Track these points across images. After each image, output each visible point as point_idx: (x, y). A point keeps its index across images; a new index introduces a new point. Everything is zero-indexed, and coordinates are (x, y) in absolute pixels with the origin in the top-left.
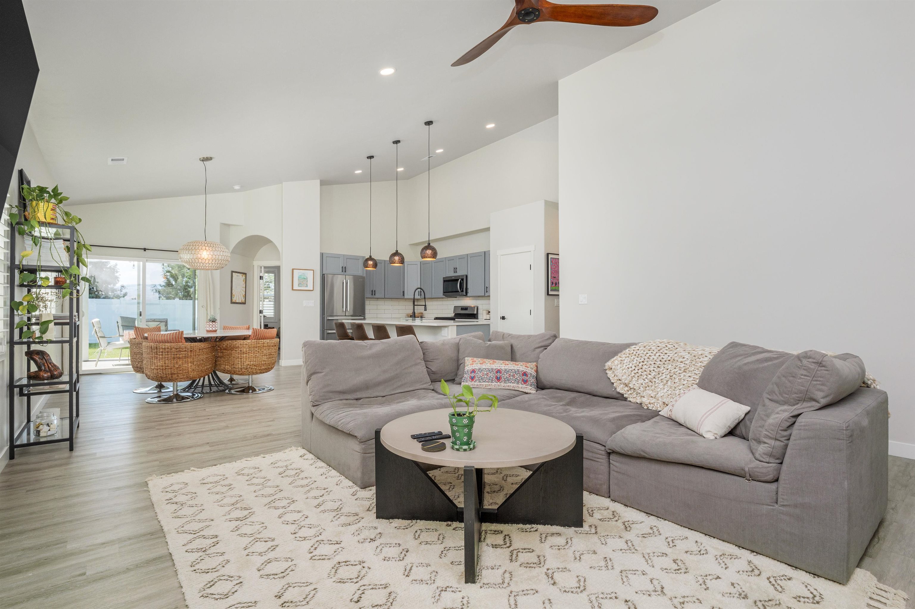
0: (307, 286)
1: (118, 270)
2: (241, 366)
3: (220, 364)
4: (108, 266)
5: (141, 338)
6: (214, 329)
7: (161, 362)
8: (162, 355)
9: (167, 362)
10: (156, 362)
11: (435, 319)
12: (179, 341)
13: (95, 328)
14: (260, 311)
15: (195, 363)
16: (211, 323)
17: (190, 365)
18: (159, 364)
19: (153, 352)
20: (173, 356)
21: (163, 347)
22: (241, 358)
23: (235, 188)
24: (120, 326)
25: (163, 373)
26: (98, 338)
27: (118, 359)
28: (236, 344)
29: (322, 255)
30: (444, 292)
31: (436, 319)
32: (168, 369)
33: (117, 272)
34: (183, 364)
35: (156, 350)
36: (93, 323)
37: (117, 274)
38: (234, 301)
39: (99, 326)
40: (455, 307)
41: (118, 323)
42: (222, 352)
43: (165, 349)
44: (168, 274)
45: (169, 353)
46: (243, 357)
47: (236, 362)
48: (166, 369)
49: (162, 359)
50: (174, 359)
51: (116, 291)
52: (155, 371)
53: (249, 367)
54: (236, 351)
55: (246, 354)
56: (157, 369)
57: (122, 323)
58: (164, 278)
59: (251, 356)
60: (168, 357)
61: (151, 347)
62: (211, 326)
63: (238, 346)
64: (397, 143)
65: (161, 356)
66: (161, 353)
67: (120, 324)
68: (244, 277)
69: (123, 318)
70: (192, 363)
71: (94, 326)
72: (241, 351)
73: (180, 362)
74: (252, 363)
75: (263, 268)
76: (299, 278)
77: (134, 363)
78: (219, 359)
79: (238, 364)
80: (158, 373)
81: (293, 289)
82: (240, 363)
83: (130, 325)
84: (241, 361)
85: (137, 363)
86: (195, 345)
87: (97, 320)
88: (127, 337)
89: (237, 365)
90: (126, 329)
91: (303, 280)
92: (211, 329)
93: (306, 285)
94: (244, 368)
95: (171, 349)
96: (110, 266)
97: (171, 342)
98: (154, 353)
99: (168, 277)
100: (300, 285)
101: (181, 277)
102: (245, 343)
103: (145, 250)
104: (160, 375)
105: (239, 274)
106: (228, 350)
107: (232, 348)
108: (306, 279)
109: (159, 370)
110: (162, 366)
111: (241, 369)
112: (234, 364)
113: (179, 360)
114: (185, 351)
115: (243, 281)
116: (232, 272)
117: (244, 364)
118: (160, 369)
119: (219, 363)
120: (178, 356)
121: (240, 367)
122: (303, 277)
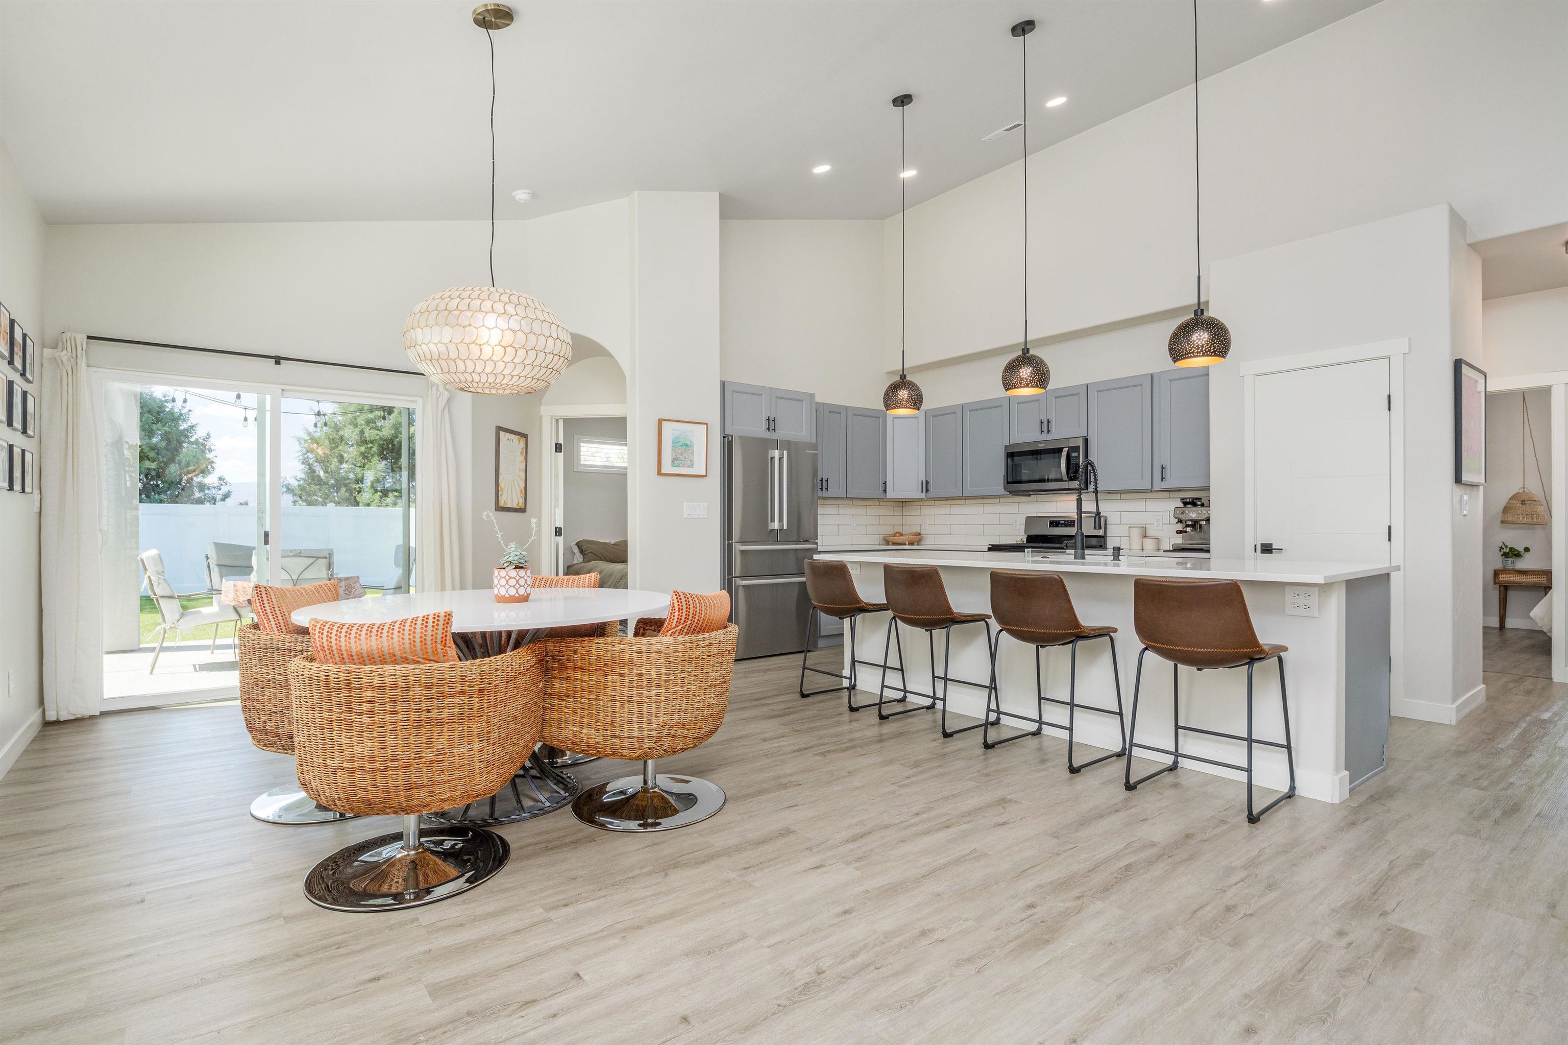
0: (692, 466)
1: (213, 447)
2: (641, 729)
3: (560, 720)
4: (193, 440)
5: (278, 626)
6: (522, 591)
7: (369, 744)
8: (371, 712)
9: (390, 741)
10: (344, 741)
11: (990, 549)
12: (435, 652)
13: (148, 574)
14: (556, 528)
15: (494, 736)
16: (513, 573)
17: (476, 746)
18: (358, 749)
19: (334, 700)
20: (413, 716)
21: (376, 681)
22: (640, 703)
23: (517, 197)
24: (213, 566)
25: (375, 786)
26: (157, 599)
27: (209, 642)
28: (623, 651)
29: (723, 385)
30: (1008, 483)
31: (994, 548)
32: (396, 768)
33: (210, 450)
34: (451, 747)
35: (344, 694)
36: (142, 561)
37: (209, 455)
38: (502, 504)
39: (160, 568)
40: (1030, 521)
41: (207, 558)
42: (567, 679)
43: (382, 688)
44: (310, 455)
45: (399, 706)
46: (649, 698)
47: (623, 714)
48: (386, 769)
49: (371, 732)
50: (419, 727)
51: (209, 489)
52: (343, 779)
53: (665, 732)
54: (621, 675)
55: (659, 686)
56: (352, 772)
57: (218, 559)
58: (303, 463)
59: (675, 693)
60: (395, 723)
61: (327, 681)
62: (512, 582)
63: (631, 660)
64: (1024, 32)
65: (365, 719)
66: (365, 707)
67: (213, 562)
68: (522, 445)
69: (220, 547)
70: (483, 737)
71: (146, 569)
72: (640, 675)
73: (441, 742)
74: (676, 717)
75: (561, 423)
76: (675, 442)
77: (254, 714)
78: (556, 702)
79: (630, 722)
80: (352, 784)
81: (660, 473)
82: (635, 719)
83: (238, 564)
84: (640, 713)
85: (263, 718)
86: (494, 666)
87: (153, 552)
88: (231, 595)
89: (626, 727)
90: (228, 575)
91: (683, 448)
92: (512, 592)
93: (689, 463)
94: (650, 737)
95: (407, 688)
96: (197, 440)
97: (406, 660)
98: (339, 704)
99: (311, 461)
100: (676, 462)
101: (336, 460)
102: (654, 648)
103: (278, 360)
104: (361, 794)
105: (512, 436)
106: (590, 673)
107: (607, 667)
108: (687, 446)
109: (357, 776)
110: (372, 760)
111: (641, 739)
112: (612, 723)
113: (436, 730)
114: (462, 692)
115: (521, 454)
116: (499, 429)
117: (649, 723)
118: (362, 768)
119: (556, 715)
120: (434, 714)
121: (636, 734)
122: (682, 441)
